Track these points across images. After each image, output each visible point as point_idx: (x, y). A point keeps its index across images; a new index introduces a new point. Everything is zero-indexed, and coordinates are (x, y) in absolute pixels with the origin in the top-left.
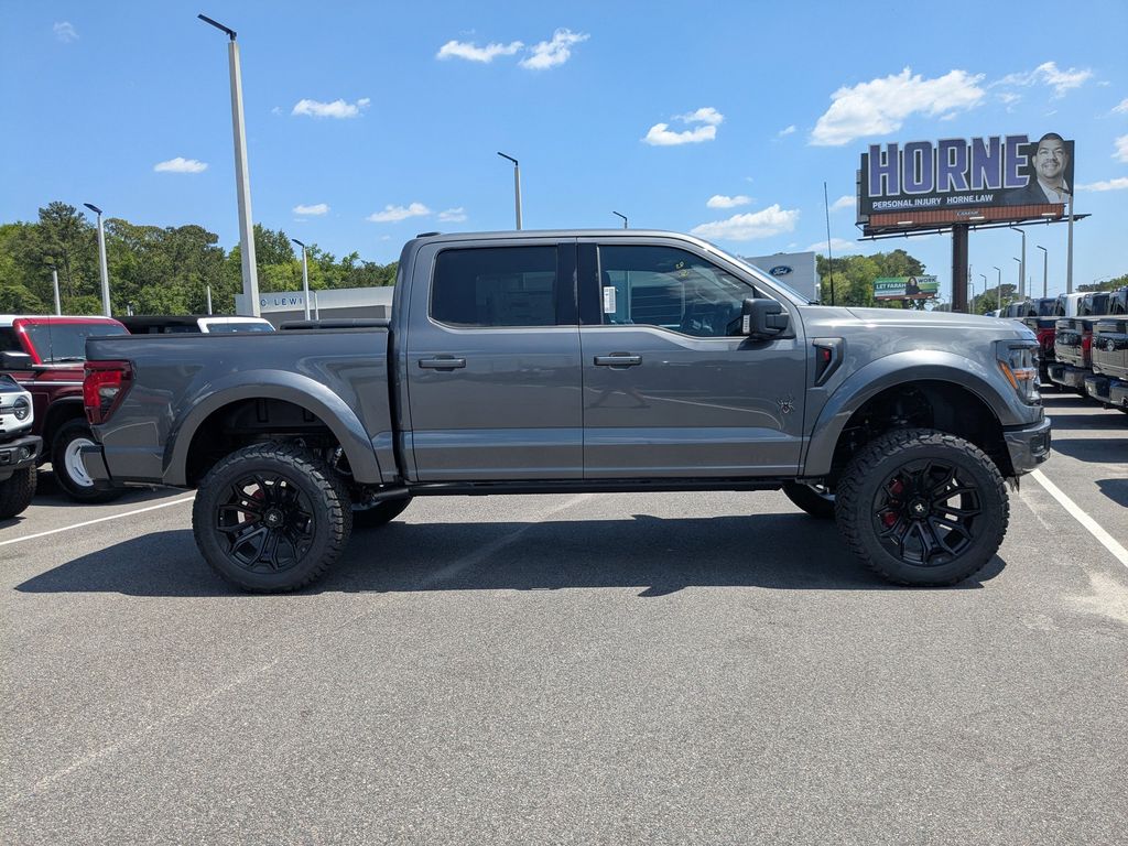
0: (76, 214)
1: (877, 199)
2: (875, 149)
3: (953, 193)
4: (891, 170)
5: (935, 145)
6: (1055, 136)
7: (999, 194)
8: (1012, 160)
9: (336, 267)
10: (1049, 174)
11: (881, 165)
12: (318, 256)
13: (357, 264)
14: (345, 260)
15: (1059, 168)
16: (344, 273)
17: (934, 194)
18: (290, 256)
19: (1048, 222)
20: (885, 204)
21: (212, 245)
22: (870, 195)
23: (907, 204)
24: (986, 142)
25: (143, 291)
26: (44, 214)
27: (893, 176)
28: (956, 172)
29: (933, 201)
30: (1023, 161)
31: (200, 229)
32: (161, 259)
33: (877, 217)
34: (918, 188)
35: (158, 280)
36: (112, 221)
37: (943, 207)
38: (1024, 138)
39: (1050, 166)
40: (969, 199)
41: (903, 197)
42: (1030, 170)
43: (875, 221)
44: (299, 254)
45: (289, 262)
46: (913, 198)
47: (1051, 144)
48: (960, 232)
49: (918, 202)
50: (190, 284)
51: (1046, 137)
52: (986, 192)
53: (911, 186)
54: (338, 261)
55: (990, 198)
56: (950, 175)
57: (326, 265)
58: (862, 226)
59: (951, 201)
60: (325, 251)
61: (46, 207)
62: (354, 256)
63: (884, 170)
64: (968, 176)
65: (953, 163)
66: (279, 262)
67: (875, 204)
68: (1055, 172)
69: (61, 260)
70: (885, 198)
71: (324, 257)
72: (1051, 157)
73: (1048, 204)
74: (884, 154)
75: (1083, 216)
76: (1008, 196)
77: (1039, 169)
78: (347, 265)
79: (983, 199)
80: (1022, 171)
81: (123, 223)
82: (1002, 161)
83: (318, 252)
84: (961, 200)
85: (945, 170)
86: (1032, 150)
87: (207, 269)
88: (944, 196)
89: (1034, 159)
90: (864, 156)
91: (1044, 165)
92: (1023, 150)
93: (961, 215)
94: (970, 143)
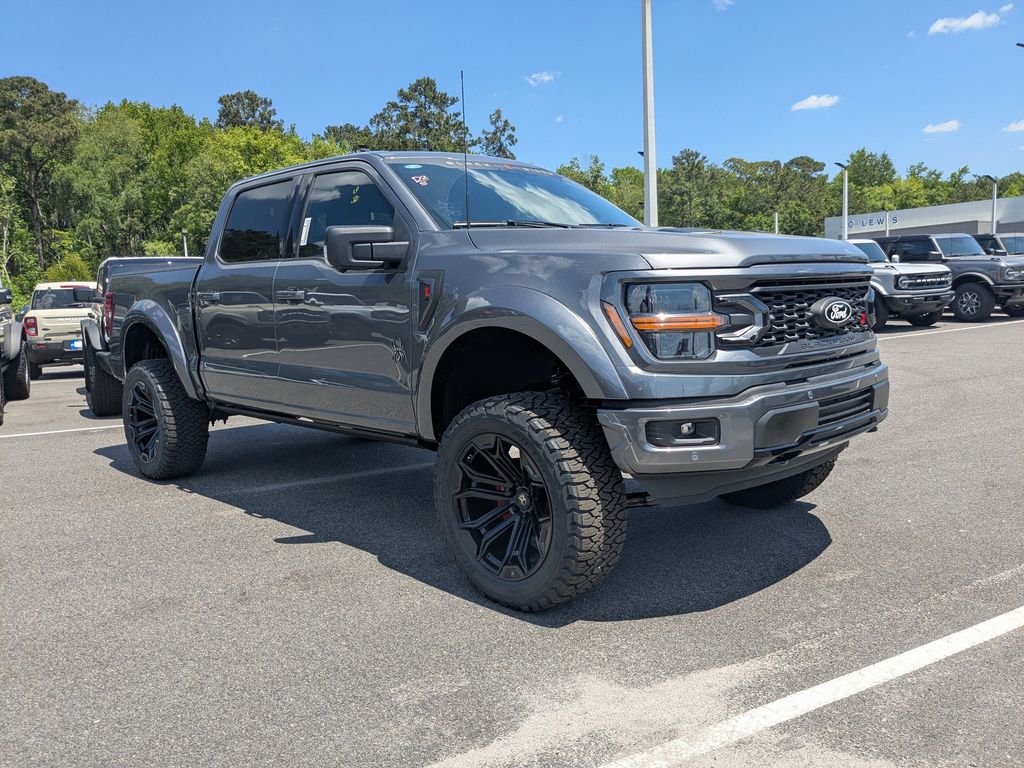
0: (700, 158)
9: (942, 185)
12: (924, 174)
13: (967, 179)
14: (953, 176)
16: (951, 189)
18: (891, 177)
21: (819, 173)
25: (746, 220)
26: (676, 161)
31: (809, 160)
32: (767, 191)
35: (761, 209)
36: (731, 160)
44: (902, 173)
45: (890, 182)
50: (789, 211)
54: (945, 178)
57: (931, 184)
60: (931, 168)
61: (677, 155)
62: (964, 171)
66: (880, 184)
69: (686, 198)
71: (930, 174)
78: (955, 181)
81: (740, 161)
83: (925, 169)
87: (806, 196)
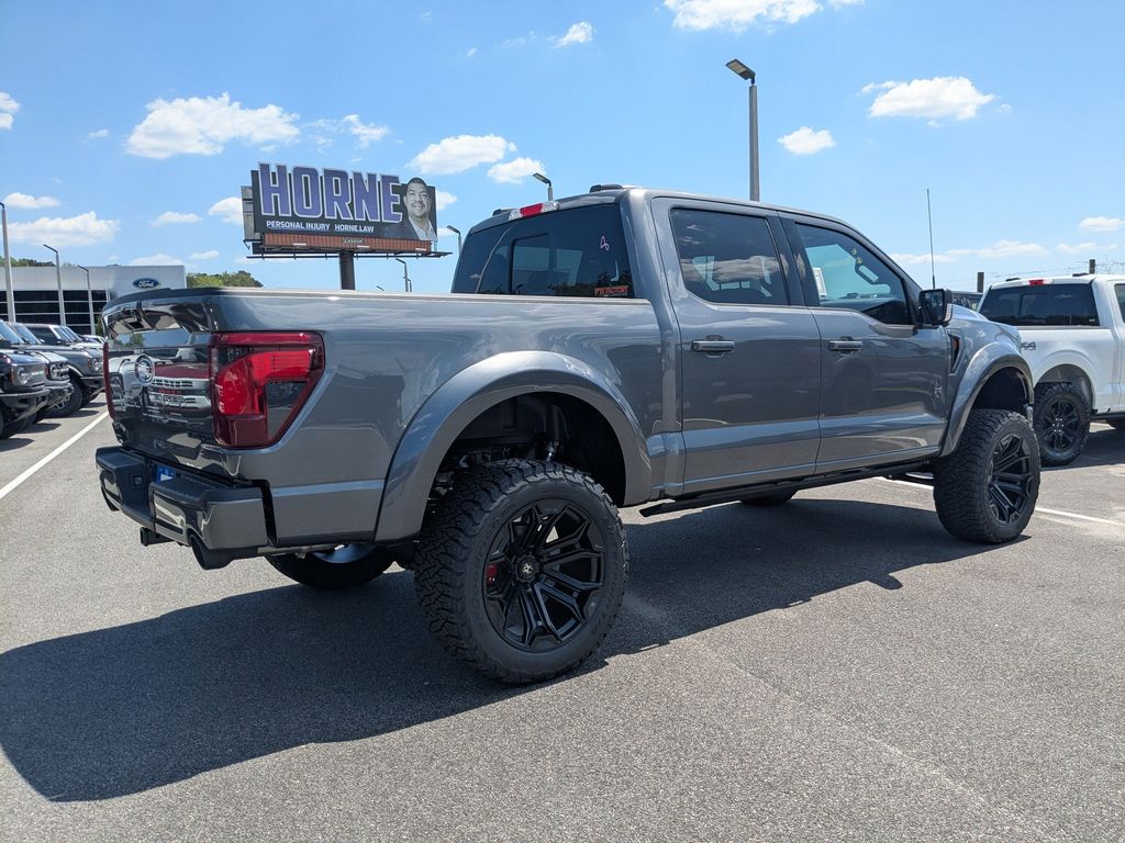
1: (271, 218)
2: (265, 167)
3: (339, 221)
4: (281, 190)
5: (321, 174)
6: (421, 181)
7: (379, 226)
8: (388, 199)
10: (418, 214)
11: (272, 185)
15: (425, 209)
17: (322, 220)
19: (417, 256)
20: (278, 224)
22: (263, 213)
23: (298, 226)
24: (365, 178)
27: (284, 196)
28: (341, 201)
29: (322, 227)
30: (395, 199)
33: (271, 235)
34: (307, 212)
37: (331, 233)
38: (395, 179)
39: (418, 206)
40: (354, 228)
41: (294, 219)
42: (402, 208)
43: (270, 240)
46: (304, 221)
47: (417, 187)
48: (347, 258)
49: (309, 226)
51: (413, 180)
52: (367, 223)
53: (302, 211)
55: (371, 229)
56: (336, 203)
58: (250, 244)
59: (338, 228)
63: (275, 190)
64: (351, 205)
65: (337, 192)
67: (268, 223)
68: (422, 213)
70: (277, 218)
72: (418, 199)
73: (418, 240)
74: (274, 174)
75: (445, 254)
76: (387, 228)
77: (409, 208)
79: (365, 229)
80: (396, 208)
82: (379, 196)
84: (347, 228)
85: (331, 198)
86: (403, 190)
88: (332, 223)
89: (405, 198)
90: (254, 173)
91: (412, 205)
92: (396, 190)
93: (349, 243)
94: (351, 176)
